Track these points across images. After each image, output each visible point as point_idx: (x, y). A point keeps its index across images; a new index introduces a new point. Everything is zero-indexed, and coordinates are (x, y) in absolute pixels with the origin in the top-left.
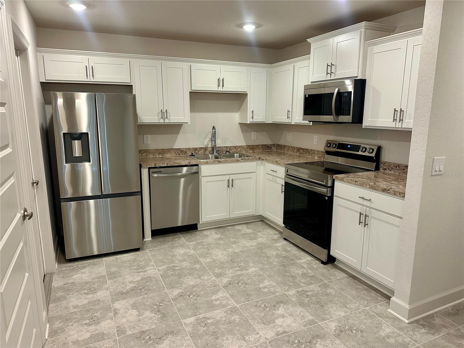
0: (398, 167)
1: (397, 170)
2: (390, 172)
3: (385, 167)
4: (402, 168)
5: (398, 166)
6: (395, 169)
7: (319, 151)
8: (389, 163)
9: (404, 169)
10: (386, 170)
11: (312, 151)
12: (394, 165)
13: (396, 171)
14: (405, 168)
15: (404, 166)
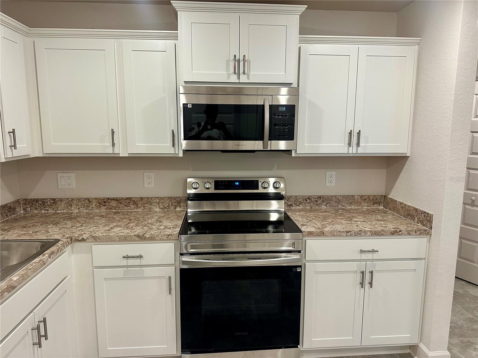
0: (308, 200)
1: (307, 203)
2: (298, 207)
3: (290, 203)
4: (314, 200)
5: (309, 198)
6: (305, 203)
7: (161, 199)
8: (296, 196)
9: (316, 201)
10: (292, 206)
11: (145, 201)
12: (303, 198)
13: (307, 205)
14: (318, 199)
15: (316, 197)
